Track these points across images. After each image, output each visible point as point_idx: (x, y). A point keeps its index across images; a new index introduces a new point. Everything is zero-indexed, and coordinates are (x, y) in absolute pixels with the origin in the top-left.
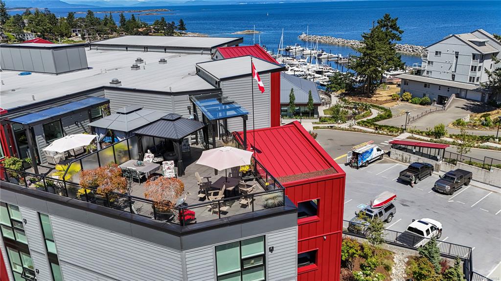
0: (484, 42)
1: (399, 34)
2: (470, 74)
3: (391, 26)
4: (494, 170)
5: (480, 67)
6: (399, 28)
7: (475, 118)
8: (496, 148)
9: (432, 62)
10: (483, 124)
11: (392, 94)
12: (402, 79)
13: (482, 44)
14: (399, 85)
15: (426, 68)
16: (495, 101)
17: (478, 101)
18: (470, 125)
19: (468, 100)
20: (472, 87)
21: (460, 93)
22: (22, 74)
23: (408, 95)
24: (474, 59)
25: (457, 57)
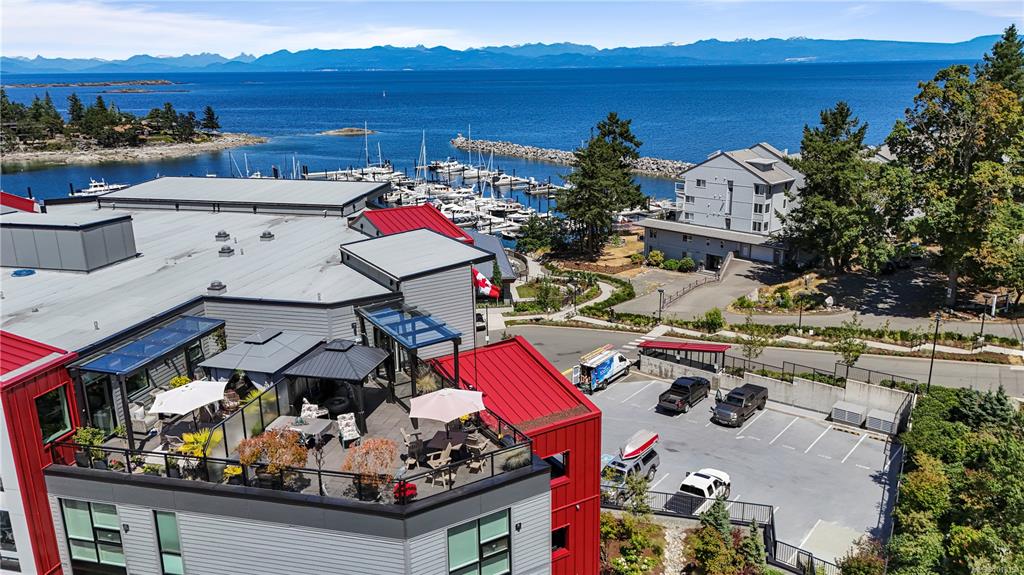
0: (771, 164)
1: (634, 147)
2: (754, 217)
3: (621, 135)
4: (798, 382)
5: (768, 206)
6: (634, 137)
7: (767, 295)
8: (799, 344)
9: (693, 198)
10: (778, 304)
11: (631, 253)
12: (646, 227)
13: (767, 168)
14: (641, 238)
15: (684, 209)
16: (794, 263)
17: (769, 264)
18: (760, 307)
19: (754, 261)
20: (758, 239)
21: (740, 250)
22: (17, 274)
23: (657, 254)
24: (757, 193)
25: (731, 190)
